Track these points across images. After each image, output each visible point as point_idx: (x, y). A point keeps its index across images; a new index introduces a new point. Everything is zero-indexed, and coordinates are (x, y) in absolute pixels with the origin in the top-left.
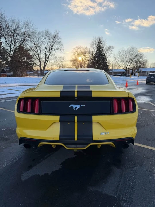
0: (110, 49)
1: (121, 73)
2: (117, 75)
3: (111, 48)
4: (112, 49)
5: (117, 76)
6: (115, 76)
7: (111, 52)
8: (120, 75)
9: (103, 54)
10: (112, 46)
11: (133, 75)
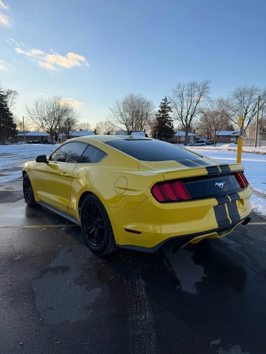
0: (11, 95)
1: (39, 138)
2: (31, 141)
3: (13, 93)
4: (15, 95)
5: (32, 143)
6: (29, 143)
7: (14, 101)
8: (36, 141)
9: (4, 104)
10: (13, 90)
11: (58, 142)
